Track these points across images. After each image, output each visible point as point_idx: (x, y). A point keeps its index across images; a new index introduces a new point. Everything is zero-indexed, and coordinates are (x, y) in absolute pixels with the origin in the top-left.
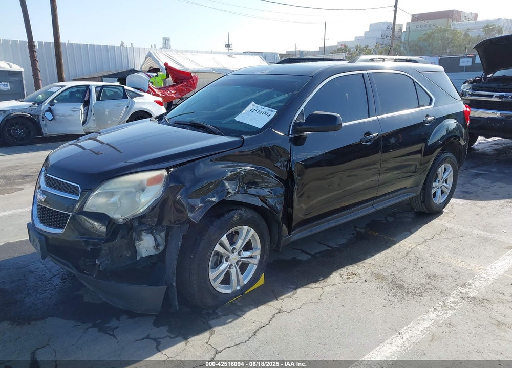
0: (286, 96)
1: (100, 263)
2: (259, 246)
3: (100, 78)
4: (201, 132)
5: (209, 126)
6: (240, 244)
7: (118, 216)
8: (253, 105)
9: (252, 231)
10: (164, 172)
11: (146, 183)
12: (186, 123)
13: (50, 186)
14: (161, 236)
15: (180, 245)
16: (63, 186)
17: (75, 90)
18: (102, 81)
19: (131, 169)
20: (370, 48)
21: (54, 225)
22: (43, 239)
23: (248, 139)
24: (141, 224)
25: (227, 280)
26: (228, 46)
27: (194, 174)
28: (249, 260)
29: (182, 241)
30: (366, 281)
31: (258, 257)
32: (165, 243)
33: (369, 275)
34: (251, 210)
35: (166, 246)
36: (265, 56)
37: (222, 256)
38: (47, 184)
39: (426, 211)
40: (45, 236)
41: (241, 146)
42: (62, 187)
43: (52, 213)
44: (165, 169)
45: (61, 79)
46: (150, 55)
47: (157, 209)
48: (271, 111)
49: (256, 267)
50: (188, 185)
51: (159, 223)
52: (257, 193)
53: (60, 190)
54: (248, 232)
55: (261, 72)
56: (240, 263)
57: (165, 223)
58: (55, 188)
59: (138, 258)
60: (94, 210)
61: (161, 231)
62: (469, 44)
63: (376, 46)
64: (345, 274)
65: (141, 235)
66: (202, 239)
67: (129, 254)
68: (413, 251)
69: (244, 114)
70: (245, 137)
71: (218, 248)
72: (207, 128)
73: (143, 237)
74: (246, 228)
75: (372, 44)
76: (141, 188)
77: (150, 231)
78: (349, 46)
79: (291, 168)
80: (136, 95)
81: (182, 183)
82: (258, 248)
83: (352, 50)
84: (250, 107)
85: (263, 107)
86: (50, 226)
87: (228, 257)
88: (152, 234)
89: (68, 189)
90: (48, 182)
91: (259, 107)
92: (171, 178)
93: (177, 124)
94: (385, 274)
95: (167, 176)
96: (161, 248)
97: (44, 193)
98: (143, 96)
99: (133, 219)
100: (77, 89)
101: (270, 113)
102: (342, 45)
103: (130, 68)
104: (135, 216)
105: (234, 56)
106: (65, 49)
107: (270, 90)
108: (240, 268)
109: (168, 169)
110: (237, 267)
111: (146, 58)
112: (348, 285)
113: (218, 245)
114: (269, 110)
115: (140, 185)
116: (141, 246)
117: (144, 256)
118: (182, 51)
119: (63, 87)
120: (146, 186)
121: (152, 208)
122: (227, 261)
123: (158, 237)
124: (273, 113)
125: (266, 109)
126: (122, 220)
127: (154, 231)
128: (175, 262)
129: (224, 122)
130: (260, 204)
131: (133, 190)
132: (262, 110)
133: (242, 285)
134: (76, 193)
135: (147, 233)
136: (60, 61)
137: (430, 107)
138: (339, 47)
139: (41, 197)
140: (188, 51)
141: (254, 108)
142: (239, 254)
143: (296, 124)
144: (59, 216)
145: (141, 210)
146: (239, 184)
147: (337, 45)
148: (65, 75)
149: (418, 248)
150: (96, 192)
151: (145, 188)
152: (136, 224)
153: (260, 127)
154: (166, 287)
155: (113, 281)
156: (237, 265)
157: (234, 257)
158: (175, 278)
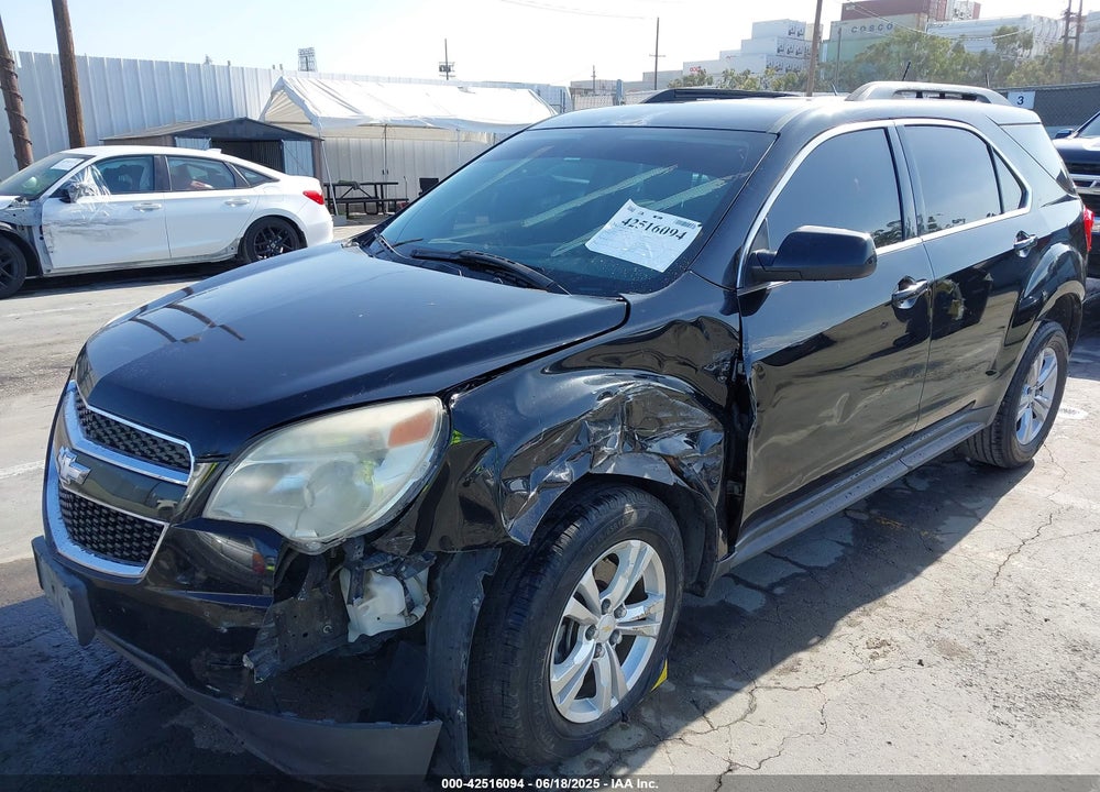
0: (718, 183)
1: (256, 666)
2: (662, 590)
3: (169, 139)
4: (497, 282)
5: (518, 266)
6: (620, 588)
7: (307, 533)
8: (628, 210)
9: (650, 551)
10: (434, 406)
11: (386, 439)
12: (447, 256)
13: (99, 440)
14: (419, 581)
15: (477, 609)
16: (137, 441)
17: (116, 165)
18: (175, 146)
19: (338, 397)
20: (754, 76)
21: (113, 550)
22: (83, 588)
23: (641, 304)
24: (370, 551)
25: (588, 689)
26: (446, 69)
27: (513, 407)
28: (640, 627)
29: (481, 595)
30: (920, 663)
31: (660, 617)
32: (428, 597)
33: (923, 644)
34: (648, 496)
35: (429, 607)
36: (540, 92)
37: (577, 625)
38: (88, 432)
39: (1000, 463)
40: (88, 582)
41: (625, 321)
42: (136, 445)
43: (107, 517)
44: (438, 394)
45: (76, 141)
46: (282, 86)
47: (414, 511)
48: (684, 224)
49: (653, 642)
50: (500, 440)
51: (418, 547)
52: (662, 448)
53: (129, 452)
54: (641, 553)
55: (627, 123)
56: (619, 639)
57: (433, 546)
58: (113, 446)
59: (352, 638)
60: (236, 515)
61: (420, 567)
62: (963, 69)
63: (767, 72)
64: (862, 643)
65: (368, 580)
66: (537, 588)
67: (326, 627)
68: (1004, 572)
69: (607, 232)
70: (633, 298)
71: (573, 608)
72: (513, 270)
73: (373, 587)
74: (636, 544)
75: (758, 68)
76: (374, 452)
77: (395, 570)
78: (709, 72)
79: (741, 378)
80: (262, 178)
81: (484, 436)
82: (660, 593)
83: (715, 79)
84: (623, 213)
85: (658, 214)
86: (101, 552)
87: (592, 627)
88: (397, 575)
89: (153, 452)
90: (93, 428)
91: (649, 215)
92: (452, 420)
93: (421, 258)
94: (963, 643)
95: (444, 416)
96: (420, 612)
97: (81, 458)
98: (277, 180)
99: (350, 541)
100: (122, 163)
101: (682, 230)
102: (692, 69)
103: (236, 117)
104: (358, 534)
105: (471, 89)
106: (86, 71)
107: (666, 170)
108: (617, 650)
109: (445, 396)
110: (612, 648)
111: (273, 93)
112: (881, 678)
113: (572, 600)
114: (678, 223)
115: (371, 443)
116: (368, 612)
117: (371, 633)
118: (355, 79)
119: (86, 158)
120: (387, 447)
121: (405, 508)
122: (589, 637)
123: (411, 582)
124: (693, 230)
125: (670, 220)
126: (319, 546)
127: (404, 568)
128: (464, 654)
129: (554, 254)
130: (671, 479)
131: (350, 458)
132: (656, 222)
133: (622, 695)
134: (180, 465)
135: (386, 574)
136: (74, 99)
137: (1023, 211)
138: (687, 73)
139: (71, 470)
140: (367, 78)
141: (634, 215)
142: (617, 615)
143: (752, 259)
144: (129, 527)
145: (377, 516)
146: (622, 428)
147: (681, 68)
148: (86, 130)
149: (1014, 562)
150: (242, 465)
151: (385, 451)
152: (358, 554)
153: (662, 268)
154: (437, 724)
155: (288, 714)
156: (612, 643)
157: (605, 624)
158: (463, 699)
